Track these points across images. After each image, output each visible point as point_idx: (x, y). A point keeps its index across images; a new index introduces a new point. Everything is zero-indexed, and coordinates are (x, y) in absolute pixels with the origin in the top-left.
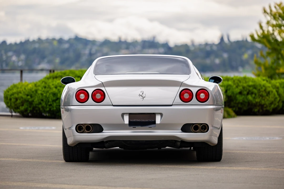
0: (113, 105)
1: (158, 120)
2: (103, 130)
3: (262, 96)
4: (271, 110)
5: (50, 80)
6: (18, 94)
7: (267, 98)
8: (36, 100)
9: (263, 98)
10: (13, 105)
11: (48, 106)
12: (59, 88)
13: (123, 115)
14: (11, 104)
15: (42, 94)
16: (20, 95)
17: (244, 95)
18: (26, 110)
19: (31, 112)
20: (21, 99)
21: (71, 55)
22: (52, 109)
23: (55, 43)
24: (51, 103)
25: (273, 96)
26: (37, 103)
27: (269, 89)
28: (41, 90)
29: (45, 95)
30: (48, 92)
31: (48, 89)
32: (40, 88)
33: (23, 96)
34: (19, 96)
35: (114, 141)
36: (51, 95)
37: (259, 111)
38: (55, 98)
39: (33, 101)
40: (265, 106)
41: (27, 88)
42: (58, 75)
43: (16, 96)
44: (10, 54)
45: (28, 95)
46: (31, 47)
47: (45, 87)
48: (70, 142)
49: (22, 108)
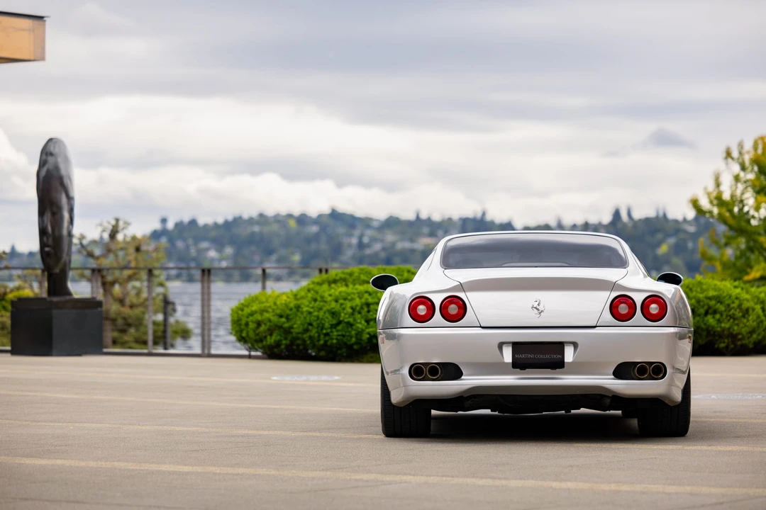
0: (481, 327)
1: (569, 355)
2: (461, 374)
3: (733, 317)
4: (751, 346)
5: (325, 287)
6: (261, 314)
7: (745, 321)
8: (297, 326)
9: (736, 322)
10: (252, 334)
11: (322, 336)
12: (341, 301)
13: (501, 346)
14: (248, 333)
15: (310, 313)
16: (267, 315)
17: (699, 315)
18: (278, 344)
19: (288, 347)
20: (268, 324)
21: (324, 246)
22: (329, 343)
23: (292, 223)
24: (329, 331)
25: (755, 318)
26: (300, 330)
27: (746, 305)
28: (308, 306)
29: (316, 314)
30: (320, 309)
31: (322, 304)
32: (305, 302)
33: (272, 318)
34: (264, 317)
35: (482, 395)
36: (327, 315)
37: (727, 347)
38: (334, 322)
39: (291, 327)
40: (740, 337)
41: (278, 303)
42: (338, 278)
43: (258, 317)
44: (204, 245)
45: (281, 316)
46: (244, 232)
47: (315, 300)
48: (396, 397)
49: (271, 340)
